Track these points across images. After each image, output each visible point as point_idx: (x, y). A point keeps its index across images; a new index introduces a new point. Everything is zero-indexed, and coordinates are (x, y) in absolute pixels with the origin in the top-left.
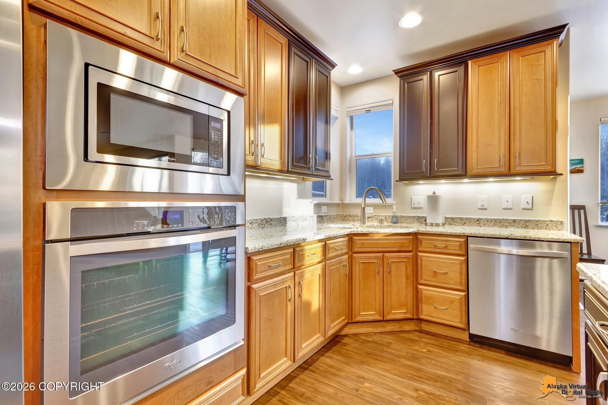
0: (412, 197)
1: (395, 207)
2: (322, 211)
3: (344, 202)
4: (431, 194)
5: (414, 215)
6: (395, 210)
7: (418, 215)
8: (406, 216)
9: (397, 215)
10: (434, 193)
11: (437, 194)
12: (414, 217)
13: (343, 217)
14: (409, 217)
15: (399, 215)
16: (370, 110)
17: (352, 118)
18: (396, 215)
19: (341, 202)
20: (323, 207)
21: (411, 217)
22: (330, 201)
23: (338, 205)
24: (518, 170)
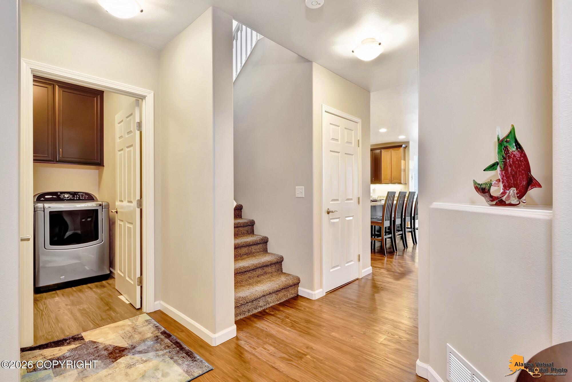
24: (393, 182)
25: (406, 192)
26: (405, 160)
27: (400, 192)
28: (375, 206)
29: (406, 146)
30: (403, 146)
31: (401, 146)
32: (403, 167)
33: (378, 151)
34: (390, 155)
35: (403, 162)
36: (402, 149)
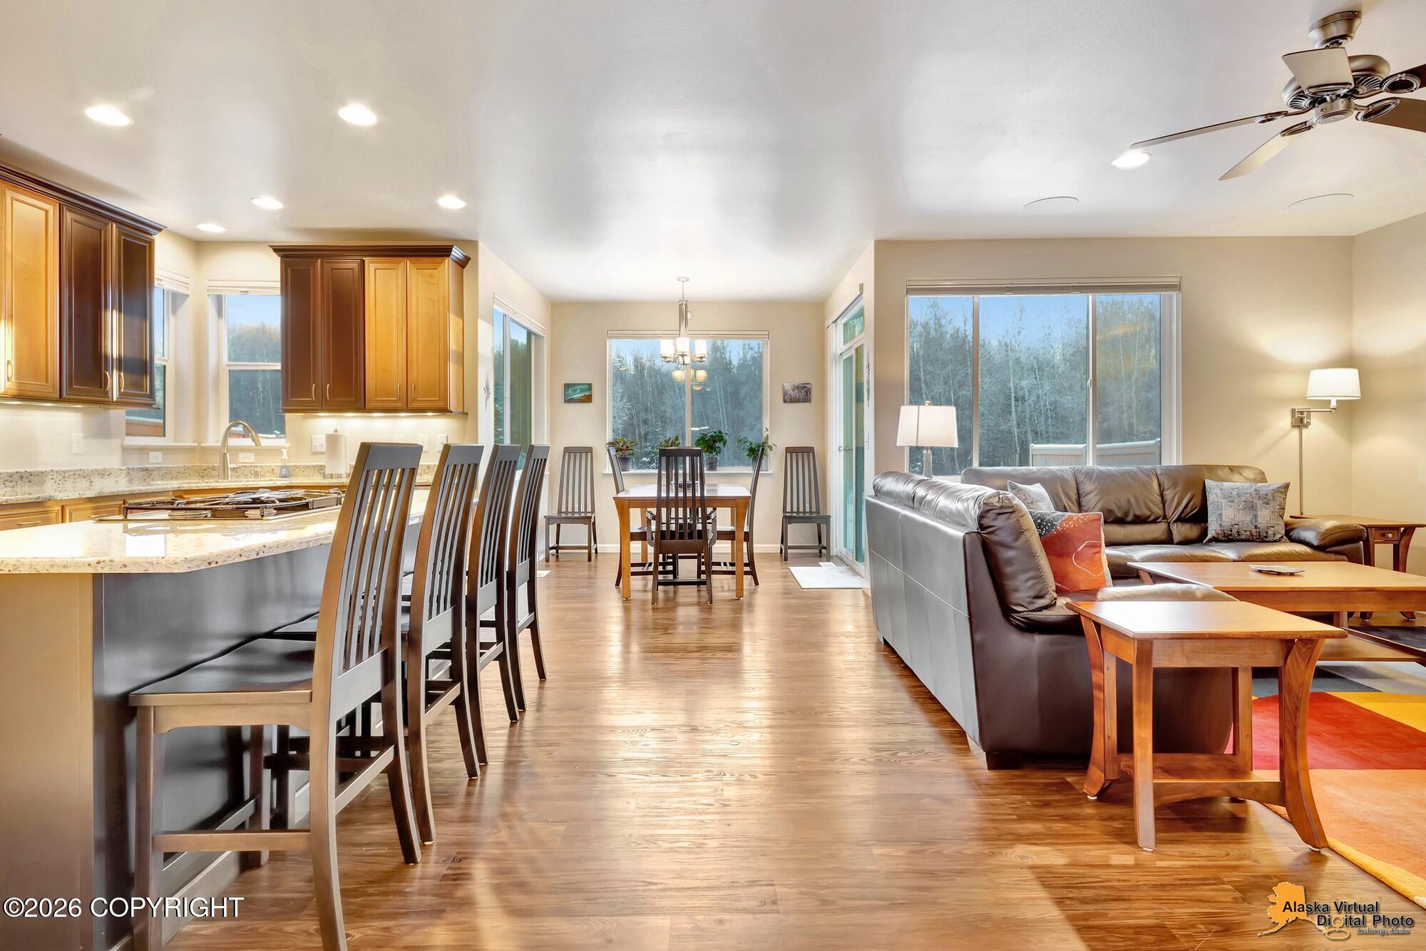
0: (313, 436)
1: (285, 451)
2: (151, 461)
3: (203, 445)
4: (333, 433)
5: (314, 464)
6: (285, 456)
7: (319, 464)
8: (303, 466)
9: (289, 464)
10: (336, 431)
11: (339, 433)
12: (314, 466)
13: (201, 472)
14: (307, 467)
15: (292, 464)
16: (247, 292)
17: (219, 300)
18: (287, 464)
19: (196, 444)
20: (152, 454)
21: (310, 466)
22: (176, 442)
23: (190, 450)
24: (414, 405)
25: (483, 447)
26: (460, 313)
27: (447, 448)
28: (290, 555)
29: (467, 259)
30: (457, 253)
31: (444, 251)
32: (453, 345)
33: (351, 264)
34: (401, 284)
35: (453, 319)
36: (447, 265)
